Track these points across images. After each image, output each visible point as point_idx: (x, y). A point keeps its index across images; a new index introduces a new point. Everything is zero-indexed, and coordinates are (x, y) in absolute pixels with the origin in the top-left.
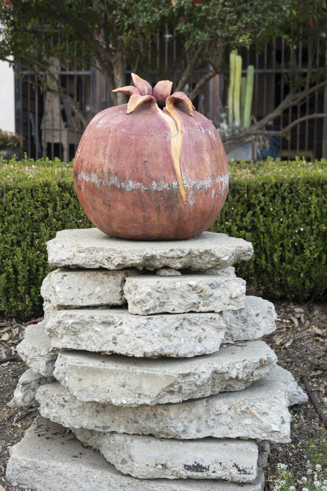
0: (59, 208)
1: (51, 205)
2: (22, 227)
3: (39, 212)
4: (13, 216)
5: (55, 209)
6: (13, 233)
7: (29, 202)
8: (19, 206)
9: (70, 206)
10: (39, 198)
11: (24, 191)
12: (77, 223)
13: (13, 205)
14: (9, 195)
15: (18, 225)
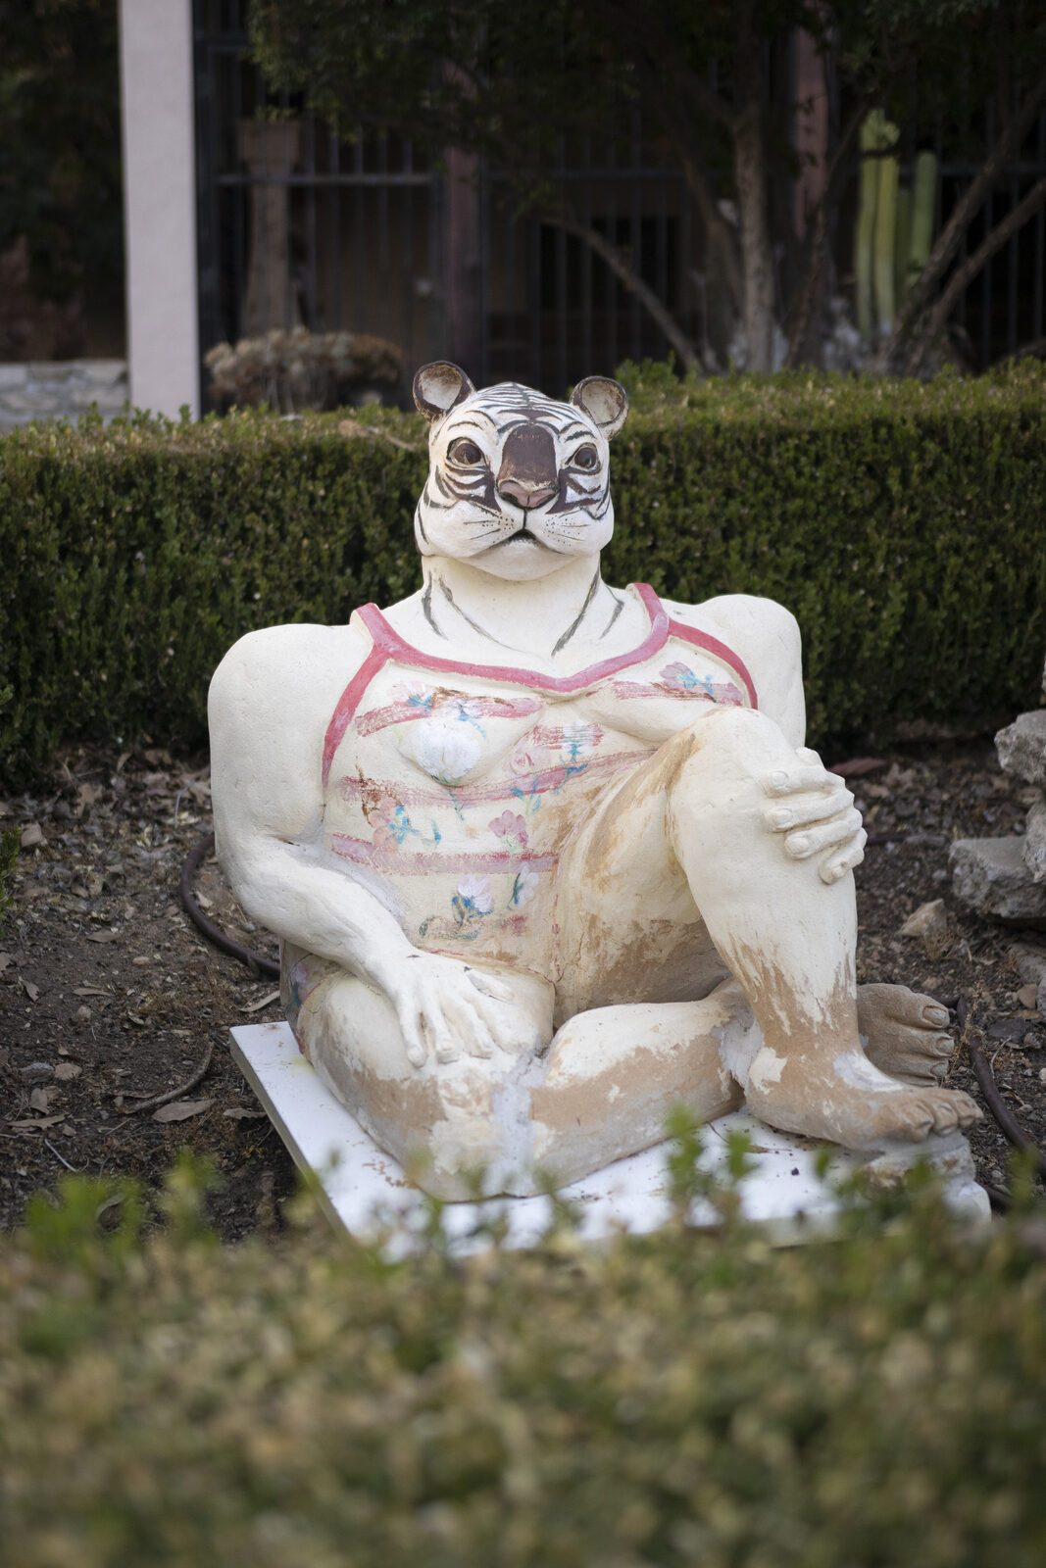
0: (915, 479)
1: (895, 472)
2: (822, 530)
3: (862, 491)
4: (798, 502)
5: (904, 481)
6: (798, 546)
7: (838, 466)
8: (813, 478)
9: (938, 476)
10: (865, 454)
11: (829, 438)
12: (953, 517)
13: (799, 474)
14: (788, 450)
15: (813, 524)
